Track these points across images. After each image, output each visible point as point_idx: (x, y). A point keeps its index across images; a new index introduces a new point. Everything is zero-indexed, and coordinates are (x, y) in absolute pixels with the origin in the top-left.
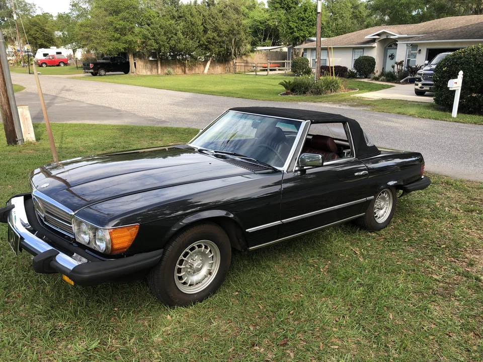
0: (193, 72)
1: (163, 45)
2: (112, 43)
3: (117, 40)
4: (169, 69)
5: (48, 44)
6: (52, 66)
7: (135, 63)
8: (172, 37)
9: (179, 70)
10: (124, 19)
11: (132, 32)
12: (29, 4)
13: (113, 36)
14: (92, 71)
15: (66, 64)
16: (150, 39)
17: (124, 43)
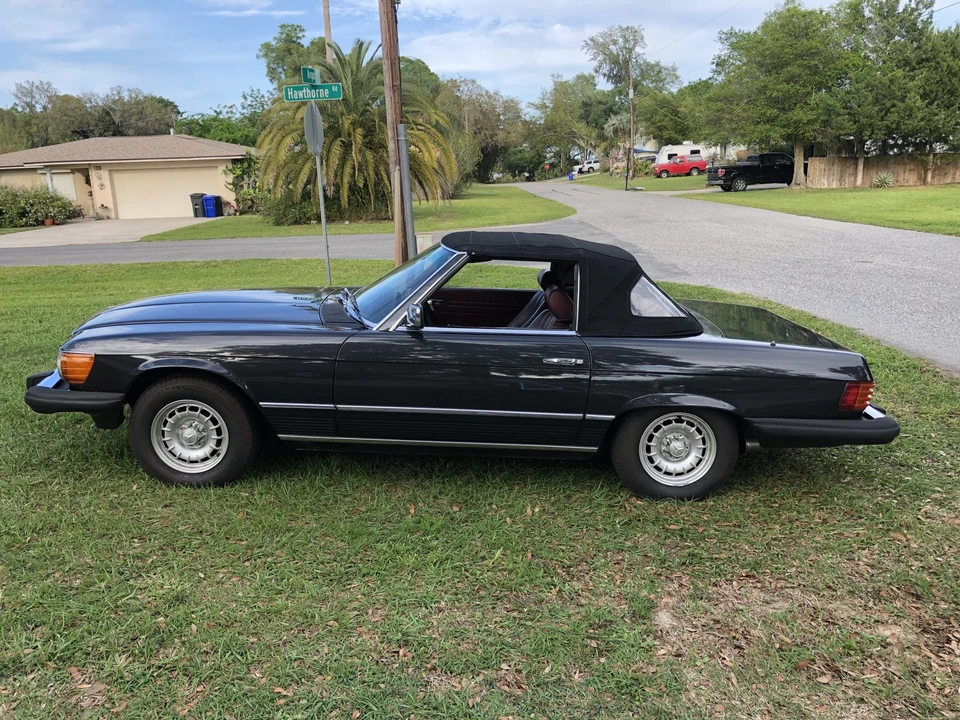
0: (949, 180)
1: (870, 125)
2: (761, 127)
3: (771, 120)
4: (883, 175)
5: (680, 138)
6: (679, 176)
7: (806, 166)
8: (894, 106)
9: (912, 178)
10: (789, 80)
11: (806, 103)
12: (666, 69)
14: (721, 182)
15: (701, 171)
16: (839, 115)
17: (784, 126)
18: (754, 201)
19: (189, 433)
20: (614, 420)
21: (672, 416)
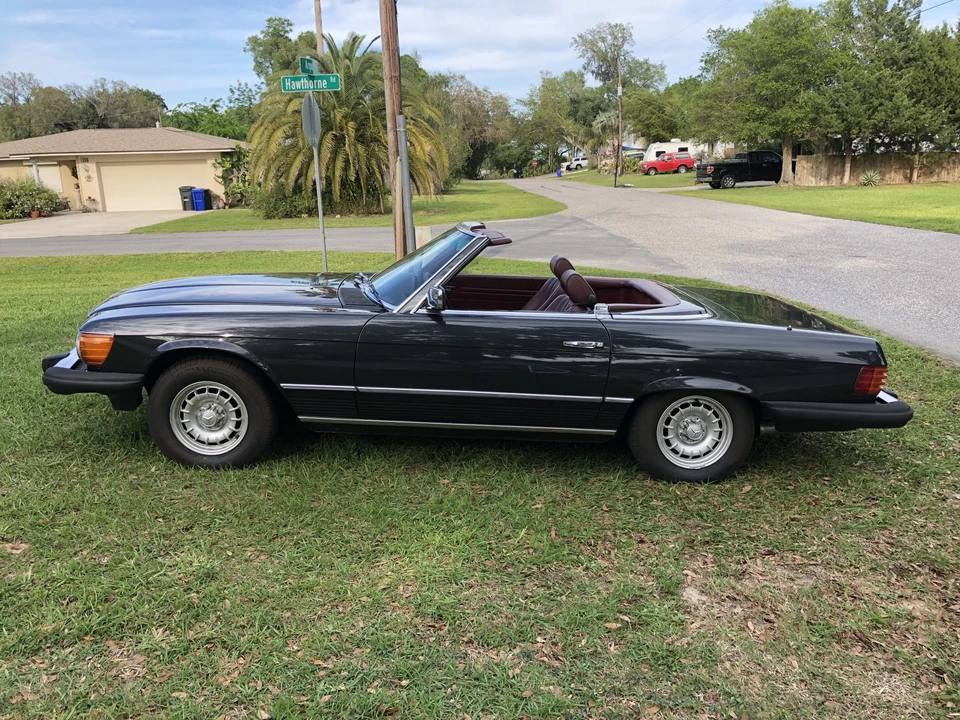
0: (935, 179)
1: (858, 124)
2: (751, 125)
3: (760, 118)
4: (870, 174)
5: (668, 135)
6: (666, 173)
7: (794, 164)
8: (881, 104)
9: (895, 177)
10: (779, 78)
11: (794, 101)
12: (654, 67)
13: (753, 112)
14: (710, 179)
15: (689, 169)
16: (827, 113)
17: (773, 124)
18: (743, 198)
19: (208, 414)
20: (633, 403)
21: (689, 400)
